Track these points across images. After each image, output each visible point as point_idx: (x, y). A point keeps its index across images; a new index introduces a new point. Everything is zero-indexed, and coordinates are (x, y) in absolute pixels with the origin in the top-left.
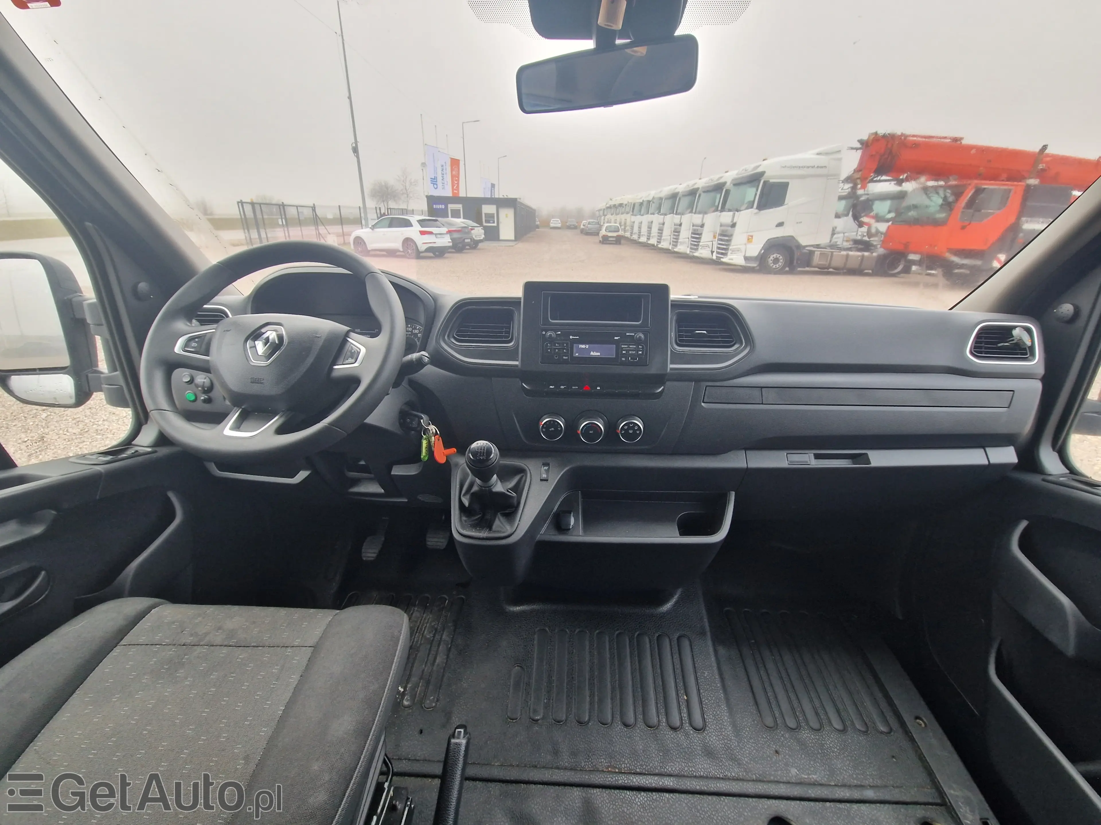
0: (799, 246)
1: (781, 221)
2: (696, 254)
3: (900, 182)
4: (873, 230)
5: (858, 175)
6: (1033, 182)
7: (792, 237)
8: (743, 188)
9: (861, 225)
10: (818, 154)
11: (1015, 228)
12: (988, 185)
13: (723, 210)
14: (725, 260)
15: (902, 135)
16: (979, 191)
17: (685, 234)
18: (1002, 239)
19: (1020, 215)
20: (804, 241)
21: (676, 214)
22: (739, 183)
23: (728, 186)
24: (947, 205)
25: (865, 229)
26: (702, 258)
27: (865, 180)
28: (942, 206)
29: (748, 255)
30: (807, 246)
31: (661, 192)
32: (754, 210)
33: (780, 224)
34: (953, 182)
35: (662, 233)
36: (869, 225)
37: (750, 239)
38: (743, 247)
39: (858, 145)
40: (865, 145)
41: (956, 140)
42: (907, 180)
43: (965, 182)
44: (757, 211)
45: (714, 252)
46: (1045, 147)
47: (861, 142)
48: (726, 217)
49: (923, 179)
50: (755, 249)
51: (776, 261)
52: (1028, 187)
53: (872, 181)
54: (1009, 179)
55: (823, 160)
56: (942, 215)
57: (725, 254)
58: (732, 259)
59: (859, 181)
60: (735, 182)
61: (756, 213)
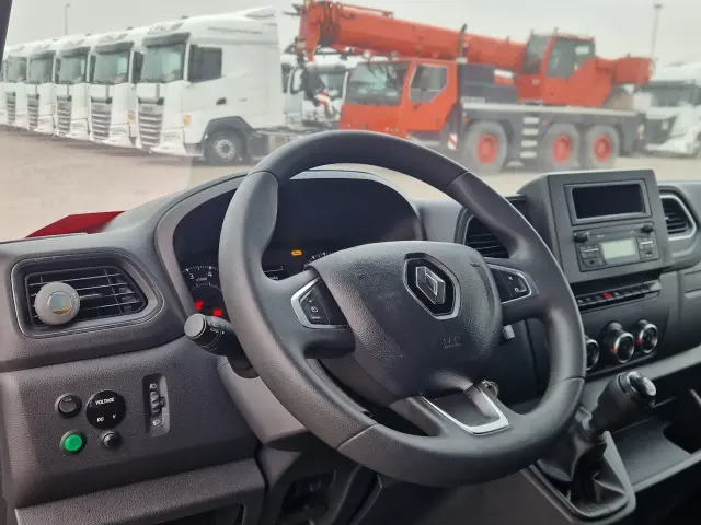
0: (250, 129)
1: (222, 97)
2: (107, 141)
3: (344, 56)
4: (331, 110)
5: (302, 45)
6: (463, 60)
7: (239, 118)
8: (162, 52)
9: (317, 103)
10: (248, 16)
11: (457, 107)
12: (428, 64)
13: (137, 79)
14: (157, 149)
15: (338, 3)
16: (420, 70)
17: (80, 113)
18: (449, 118)
19: (460, 94)
20: (255, 122)
21: (57, 81)
22: (155, 45)
23: (138, 46)
24: (394, 83)
25: (321, 109)
26: (119, 148)
27: (311, 52)
28: (387, 83)
29: (188, 141)
30: (258, 129)
31: (22, 48)
32: (185, 82)
33: (222, 102)
34: (395, 59)
35: (37, 111)
36: (326, 104)
37: (186, 121)
38: (179, 131)
39: (294, 11)
40: (301, 11)
41: (386, 14)
42: (350, 53)
43: (406, 59)
44: (189, 83)
45: (135, 138)
46: (465, 27)
47: (296, 7)
48: (146, 90)
49: (367, 54)
50: (196, 134)
51: (226, 148)
52: (460, 67)
53: (317, 53)
54: (441, 57)
55: (257, 24)
56: (393, 94)
57: (156, 141)
58: (167, 148)
59: (304, 52)
60: (149, 43)
61: (188, 87)
